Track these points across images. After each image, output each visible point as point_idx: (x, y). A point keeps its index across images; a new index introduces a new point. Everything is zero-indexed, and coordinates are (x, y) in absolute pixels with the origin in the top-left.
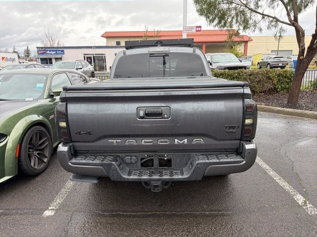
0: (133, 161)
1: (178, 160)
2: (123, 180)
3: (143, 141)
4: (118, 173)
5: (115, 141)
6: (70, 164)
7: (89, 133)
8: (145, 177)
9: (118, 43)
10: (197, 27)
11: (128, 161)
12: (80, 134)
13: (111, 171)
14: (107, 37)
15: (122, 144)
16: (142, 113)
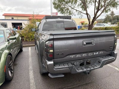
0: (77, 64)
1: (93, 61)
2: (77, 73)
3: (83, 55)
4: (75, 70)
5: (72, 56)
6: (54, 69)
7: (63, 54)
8: (85, 70)
9: (13, 18)
10: (56, 13)
11: (75, 64)
12: (59, 55)
13: (73, 70)
14: (5, 16)
15: (75, 57)
16: (85, 43)
